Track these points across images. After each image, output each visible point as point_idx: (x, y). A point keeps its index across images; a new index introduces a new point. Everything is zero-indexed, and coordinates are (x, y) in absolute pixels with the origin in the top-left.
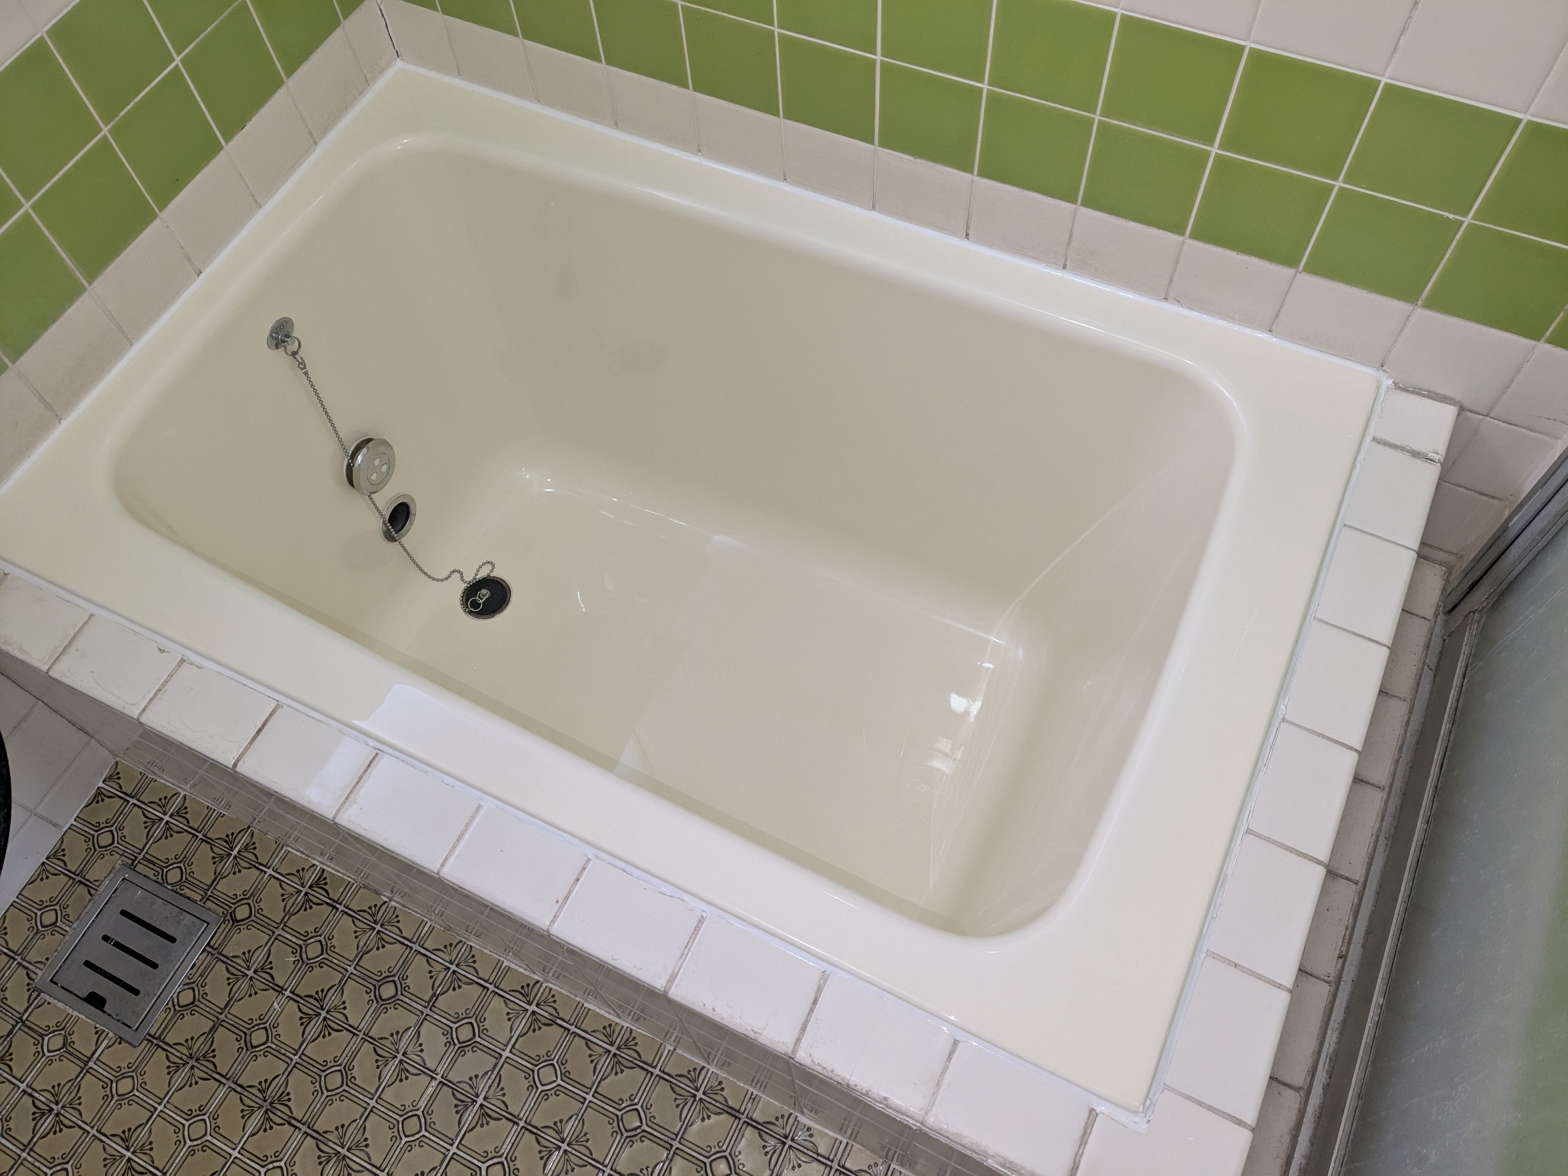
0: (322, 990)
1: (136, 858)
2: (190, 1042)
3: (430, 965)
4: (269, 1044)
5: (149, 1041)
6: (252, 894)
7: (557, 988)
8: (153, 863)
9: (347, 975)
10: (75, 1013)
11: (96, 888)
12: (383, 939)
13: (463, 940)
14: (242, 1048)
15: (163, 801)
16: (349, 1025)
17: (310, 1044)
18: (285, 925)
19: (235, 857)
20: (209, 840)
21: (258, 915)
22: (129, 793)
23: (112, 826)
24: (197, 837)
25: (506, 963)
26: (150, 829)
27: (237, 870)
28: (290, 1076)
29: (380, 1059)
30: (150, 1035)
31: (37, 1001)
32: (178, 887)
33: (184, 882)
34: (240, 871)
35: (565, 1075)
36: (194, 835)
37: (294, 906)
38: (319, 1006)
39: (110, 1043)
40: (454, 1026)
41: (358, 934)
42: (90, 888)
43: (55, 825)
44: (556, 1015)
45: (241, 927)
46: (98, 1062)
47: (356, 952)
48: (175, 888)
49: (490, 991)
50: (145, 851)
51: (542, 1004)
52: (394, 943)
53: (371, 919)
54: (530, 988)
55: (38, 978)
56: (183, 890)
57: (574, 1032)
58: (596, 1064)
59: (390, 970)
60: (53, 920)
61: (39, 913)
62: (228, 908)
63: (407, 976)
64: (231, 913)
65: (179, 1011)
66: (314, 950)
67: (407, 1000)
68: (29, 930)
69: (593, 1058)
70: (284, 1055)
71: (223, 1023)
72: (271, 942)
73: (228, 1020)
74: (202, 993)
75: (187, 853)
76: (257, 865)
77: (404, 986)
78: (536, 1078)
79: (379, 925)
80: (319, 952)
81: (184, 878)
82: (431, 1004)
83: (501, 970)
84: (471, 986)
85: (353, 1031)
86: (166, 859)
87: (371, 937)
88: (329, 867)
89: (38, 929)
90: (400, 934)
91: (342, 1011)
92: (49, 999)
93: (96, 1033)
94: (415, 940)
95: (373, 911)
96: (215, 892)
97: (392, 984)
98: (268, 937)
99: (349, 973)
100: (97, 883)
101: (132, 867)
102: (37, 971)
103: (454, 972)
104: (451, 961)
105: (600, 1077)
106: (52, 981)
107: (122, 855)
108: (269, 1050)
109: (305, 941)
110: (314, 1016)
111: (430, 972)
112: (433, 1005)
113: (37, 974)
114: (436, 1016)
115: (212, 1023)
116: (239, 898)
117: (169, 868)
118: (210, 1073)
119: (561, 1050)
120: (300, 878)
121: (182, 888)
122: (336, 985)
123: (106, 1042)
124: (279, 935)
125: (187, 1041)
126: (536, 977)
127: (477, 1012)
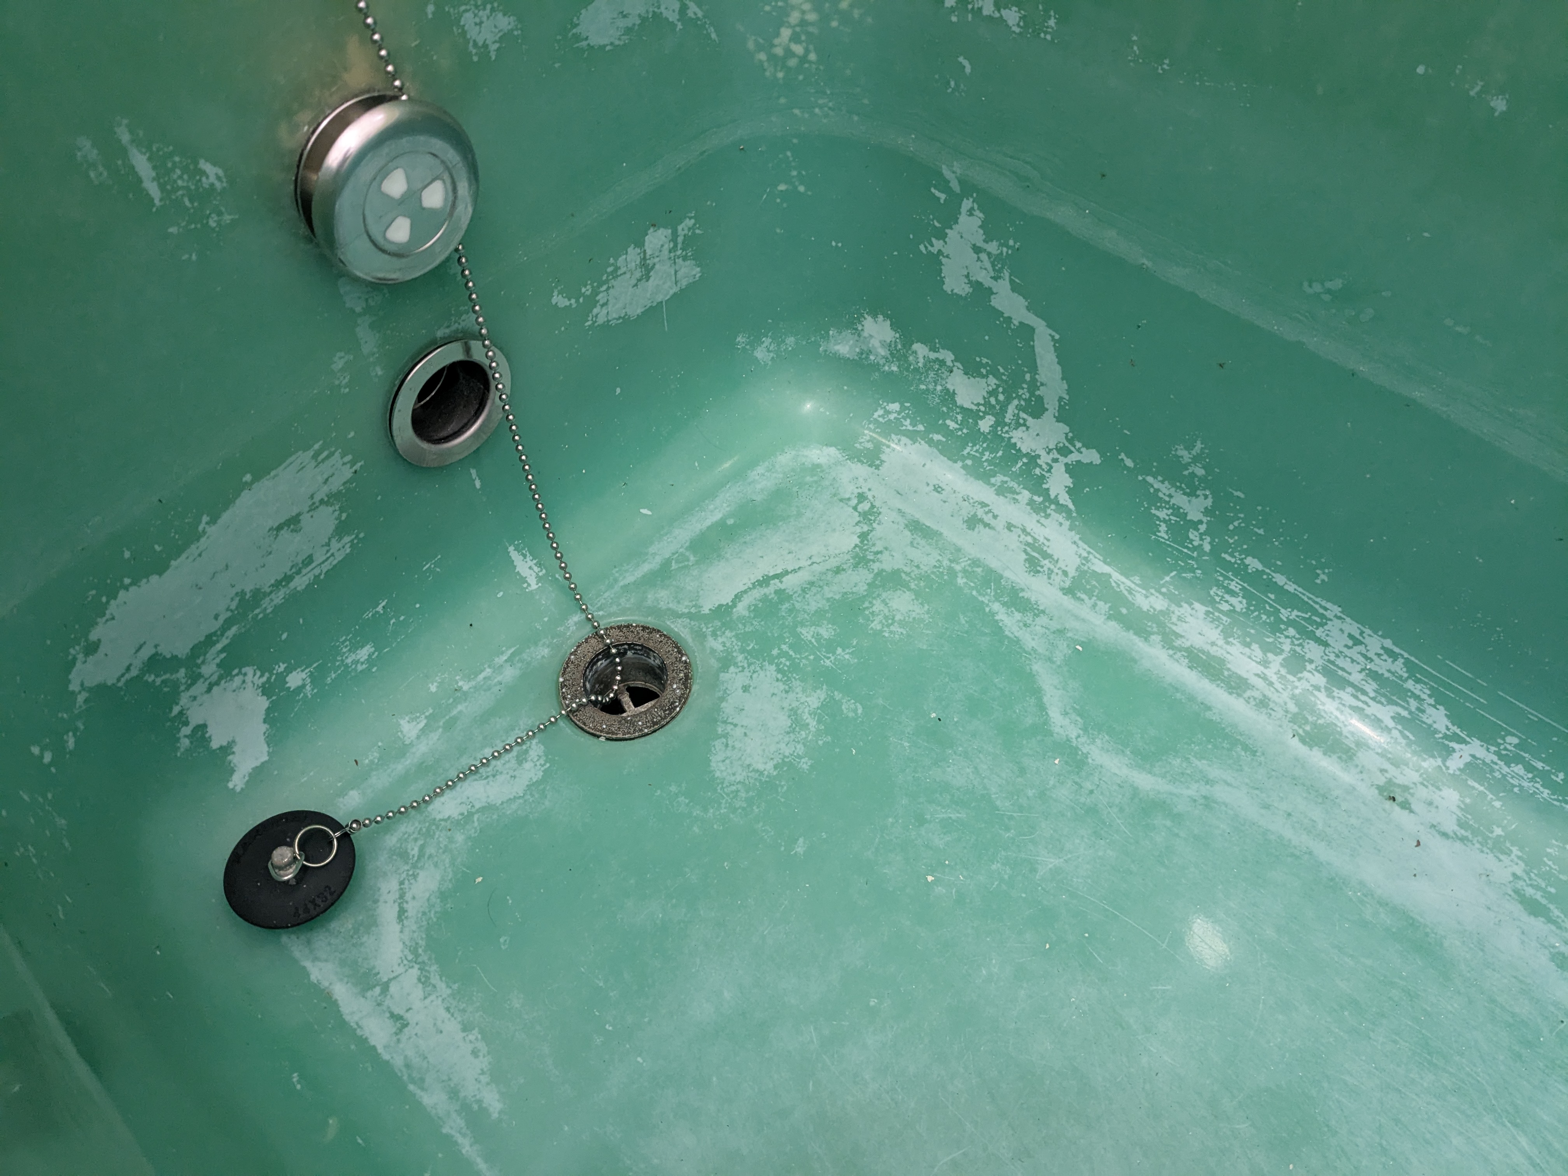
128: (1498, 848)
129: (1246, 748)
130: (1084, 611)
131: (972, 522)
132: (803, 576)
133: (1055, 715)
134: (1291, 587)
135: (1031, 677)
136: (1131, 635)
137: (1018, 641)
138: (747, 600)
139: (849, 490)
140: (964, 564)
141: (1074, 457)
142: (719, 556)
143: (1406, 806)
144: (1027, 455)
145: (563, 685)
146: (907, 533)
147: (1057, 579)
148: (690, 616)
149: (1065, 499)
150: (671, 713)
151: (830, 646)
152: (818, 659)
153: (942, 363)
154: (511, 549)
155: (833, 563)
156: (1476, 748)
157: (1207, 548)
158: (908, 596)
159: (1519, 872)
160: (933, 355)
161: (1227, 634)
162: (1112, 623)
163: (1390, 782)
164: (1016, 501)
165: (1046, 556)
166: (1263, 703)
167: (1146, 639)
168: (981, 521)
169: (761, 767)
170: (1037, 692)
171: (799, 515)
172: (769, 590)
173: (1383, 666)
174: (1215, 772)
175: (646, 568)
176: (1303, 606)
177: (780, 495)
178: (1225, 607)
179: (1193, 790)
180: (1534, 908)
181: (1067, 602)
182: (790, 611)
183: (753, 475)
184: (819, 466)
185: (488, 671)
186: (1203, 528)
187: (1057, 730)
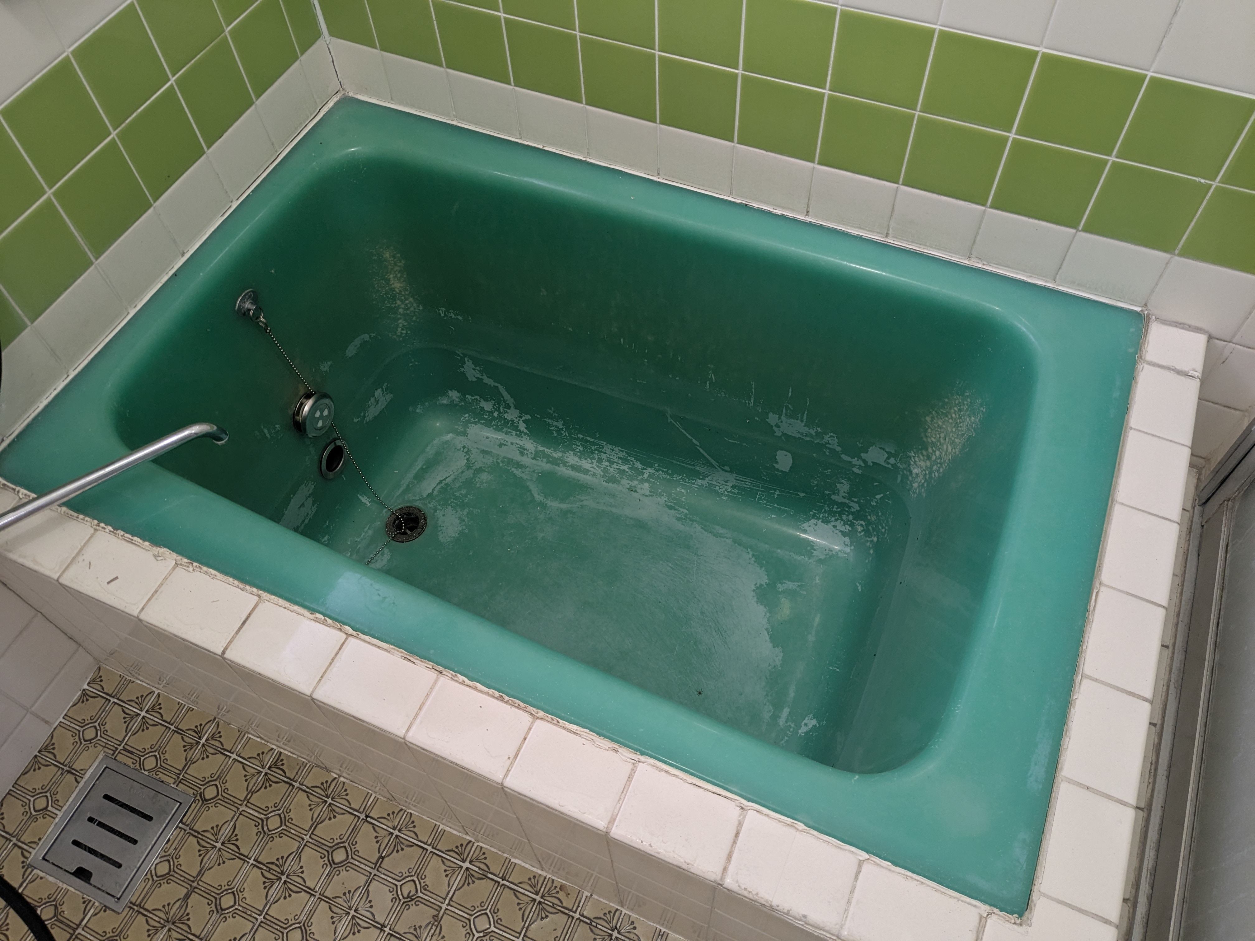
0: (282, 857)
1: (117, 749)
2: (167, 907)
3: (376, 831)
4: (237, 907)
5: (131, 908)
6: (219, 776)
7: (487, 846)
8: (132, 753)
9: (304, 843)
10: (65, 886)
11: (82, 776)
12: (334, 811)
13: (404, 808)
14: (213, 911)
15: (140, 699)
16: (307, 887)
17: (272, 905)
18: (248, 802)
19: (203, 745)
20: (179, 731)
21: (224, 794)
22: (110, 694)
23: (95, 722)
24: (170, 728)
25: (442, 827)
26: (129, 723)
27: (205, 756)
28: (257, 933)
29: (335, 915)
30: (131, 903)
31: (30, 877)
32: (154, 773)
33: (159, 768)
34: (207, 757)
35: (498, 922)
36: (167, 727)
37: (256, 785)
38: (280, 871)
39: (97, 911)
40: (399, 884)
41: (312, 807)
42: (77, 775)
43: (46, 722)
44: (487, 870)
45: (210, 805)
46: (85, 929)
47: (311, 823)
48: (151, 774)
49: (429, 852)
50: (124, 742)
51: (474, 860)
52: (344, 814)
53: (322, 793)
54: (463, 848)
55: (32, 857)
56: (158, 775)
57: (503, 885)
58: (524, 911)
59: (341, 837)
60: (45, 806)
61: (32, 799)
62: (198, 789)
63: (356, 842)
64: (201, 793)
65: (157, 881)
66: (274, 823)
67: (357, 863)
68: (23, 815)
69: (521, 906)
70: (250, 915)
71: (196, 890)
72: (236, 817)
73: (200, 887)
74: (176, 864)
75: (162, 743)
76: (222, 751)
77: (353, 850)
78: (473, 927)
79: (330, 799)
80: (279, 825)
81: (159, 764)
82: (378, 865)
83: (438, 833)
84: (412, 848)
85: (310, 892)
86: (143, 749)
87: (324, 810)
88: (285, 750)
89: (31, 813)
90: (349, 806)
91: (300, 875)
92: (41, 874)
93: (84, 902)
94: (361, 810)
95: (324, 786)
96: (186, 775)
97: (343, 849)
98: (233, 813)
99: (305, 841)
100: (82, 772)
101: (113, 757)
102: (31, 850)
103: (397, 836)
104: (394, 826)
105: (528, 923)
106: (44, 858)
107: (105, 747)
108: (237, 911)
109: (266, 815)
110: (275, 881)
111: (376, 837)
112: (380, 866)
113: (30, 853)
114: (383, 876)
115: (186, 890)
116: (207, 780)
117: (145, 757)
118: (185, 934)
119: (493, 901)
120: (261, 761)
121: (157, 773)
122: (294, 852)
123: (92, 911)
124: (243, 811)
125: (164, 906)
126: (468, 838)
127: (418, 871)
128: (660, 495)
129: (591, 489)
130: (539, 463)
131: (501, 445)
132: (452, 477)
133: (536, 495)
134: (592, 440)
135: (528, 487)
136: (554, 466)
137: (521, 478)
138: (437, 490)
139: (459, 446)
140: (501, 459)
141: (523, 418)
142: (424, 479)
143: (636, 491)
144: (511, 420)
145: (388, 531)
146: (481, 454)
147: (530, 455)
148: (420, 500)
149: (525, 431)
150: (423, 529)
151: (466, 496)
152: (463, 501)
153: (477, 399)
154: (359, 495)
155: (460, 471)
156: (649, 470)
157: (567, 435)
158: (486, 473)
159: (666, 500)
160: (473, 398)
161: (580, 458)
162: (548, 464)
163: (630, 486)
164: (512, 435)
165: (525, 449)
166: (594, 475)
167: (559, 466)
168: (503, 444)
169: (454, 535)
170: (530, 491)
171: (446, 458)
172: (443, 485)
173: (621, 455)
174: (583, 498)
175: (401, 489)
176: (598, 444)
177: (438, 454)
178: (578, 450)
179: (578, 504)
180: (671, 508)
181: (534, 461)
182: (451, 489)
183: (428, 449)
184: (448, 441)
185: (363, 534)
186: (564, 429)
187: (537, 500)
